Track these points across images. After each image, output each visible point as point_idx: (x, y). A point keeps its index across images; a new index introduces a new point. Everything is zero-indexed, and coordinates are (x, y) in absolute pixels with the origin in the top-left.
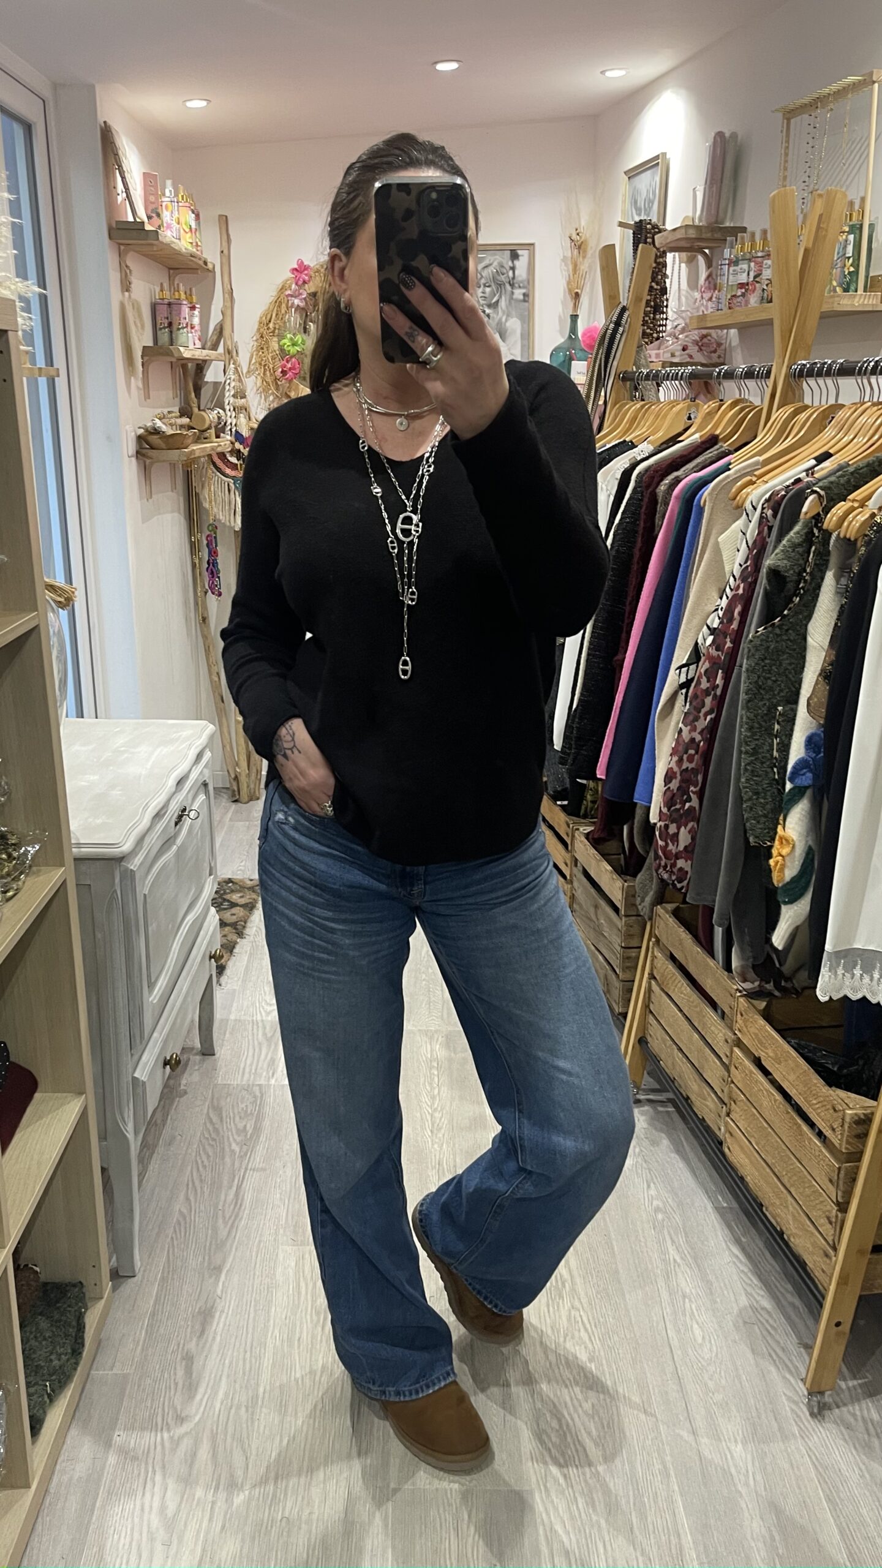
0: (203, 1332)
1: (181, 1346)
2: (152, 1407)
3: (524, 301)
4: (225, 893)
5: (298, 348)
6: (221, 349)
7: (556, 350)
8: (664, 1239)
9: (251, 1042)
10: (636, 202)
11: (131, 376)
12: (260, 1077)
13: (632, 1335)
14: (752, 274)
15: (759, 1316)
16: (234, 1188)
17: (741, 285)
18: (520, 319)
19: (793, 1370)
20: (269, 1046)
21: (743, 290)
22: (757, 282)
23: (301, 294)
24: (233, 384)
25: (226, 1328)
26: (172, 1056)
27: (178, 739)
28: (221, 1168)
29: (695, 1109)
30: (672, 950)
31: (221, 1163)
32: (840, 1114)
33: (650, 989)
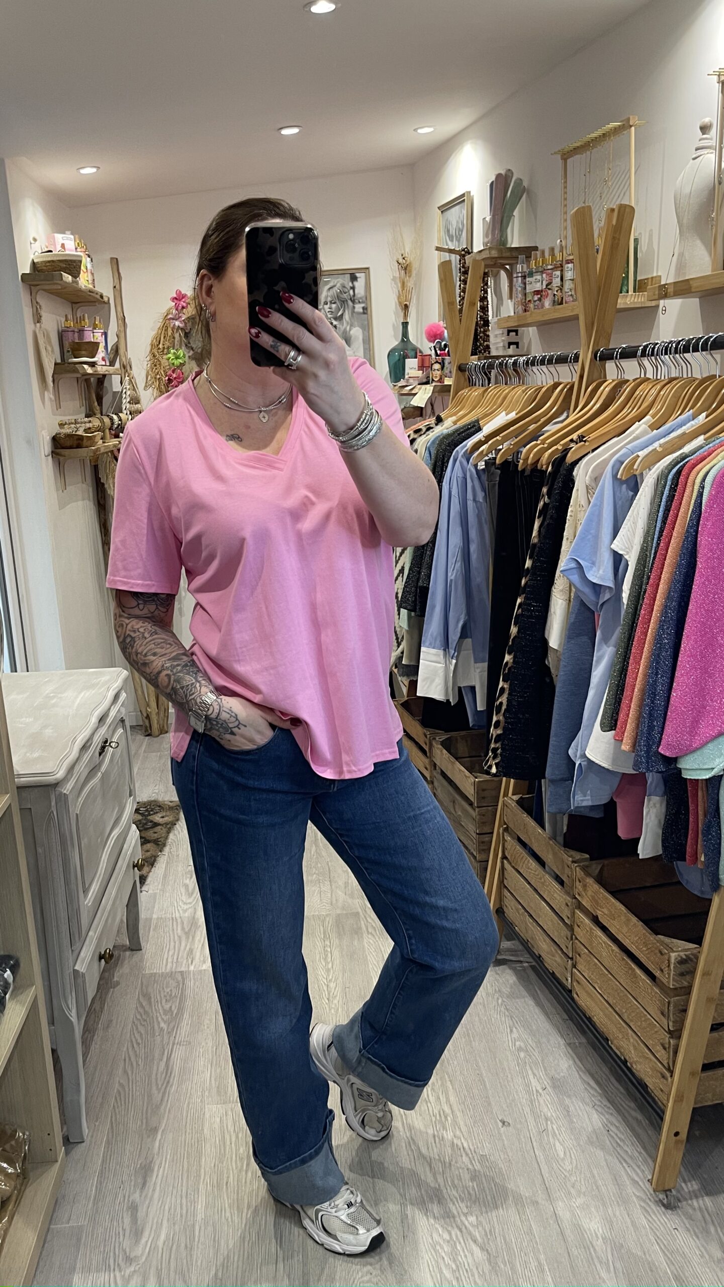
0: (144, 1184)
1: (127, 1198)
2: (104, 1251)
3: (364, 313)
5: (181, 360)
6: (118, 364)
7: (392, 351)
8: (528, 1074)
9: (172, 936)
10: (448, 231)
11: (45, 390)
12: (181, 965)
13: (506, 1156)
14: (545, 283)
15: (610, 1131)
16: (165, 1059)
17: (537, 292)
18: (361, 328)
19: (642, 1177)
21: (539, 296)
22: (549, 289)
23: (180, 317)
24: (128, 393)
25: (164, 1179)
26: (105, 951)
27: (98, 683)
28: (153, 1043)
29: (546, 965)
30: (518, 833)
31: (152, 1040)
32: (666, 957)
33: (502, 867)
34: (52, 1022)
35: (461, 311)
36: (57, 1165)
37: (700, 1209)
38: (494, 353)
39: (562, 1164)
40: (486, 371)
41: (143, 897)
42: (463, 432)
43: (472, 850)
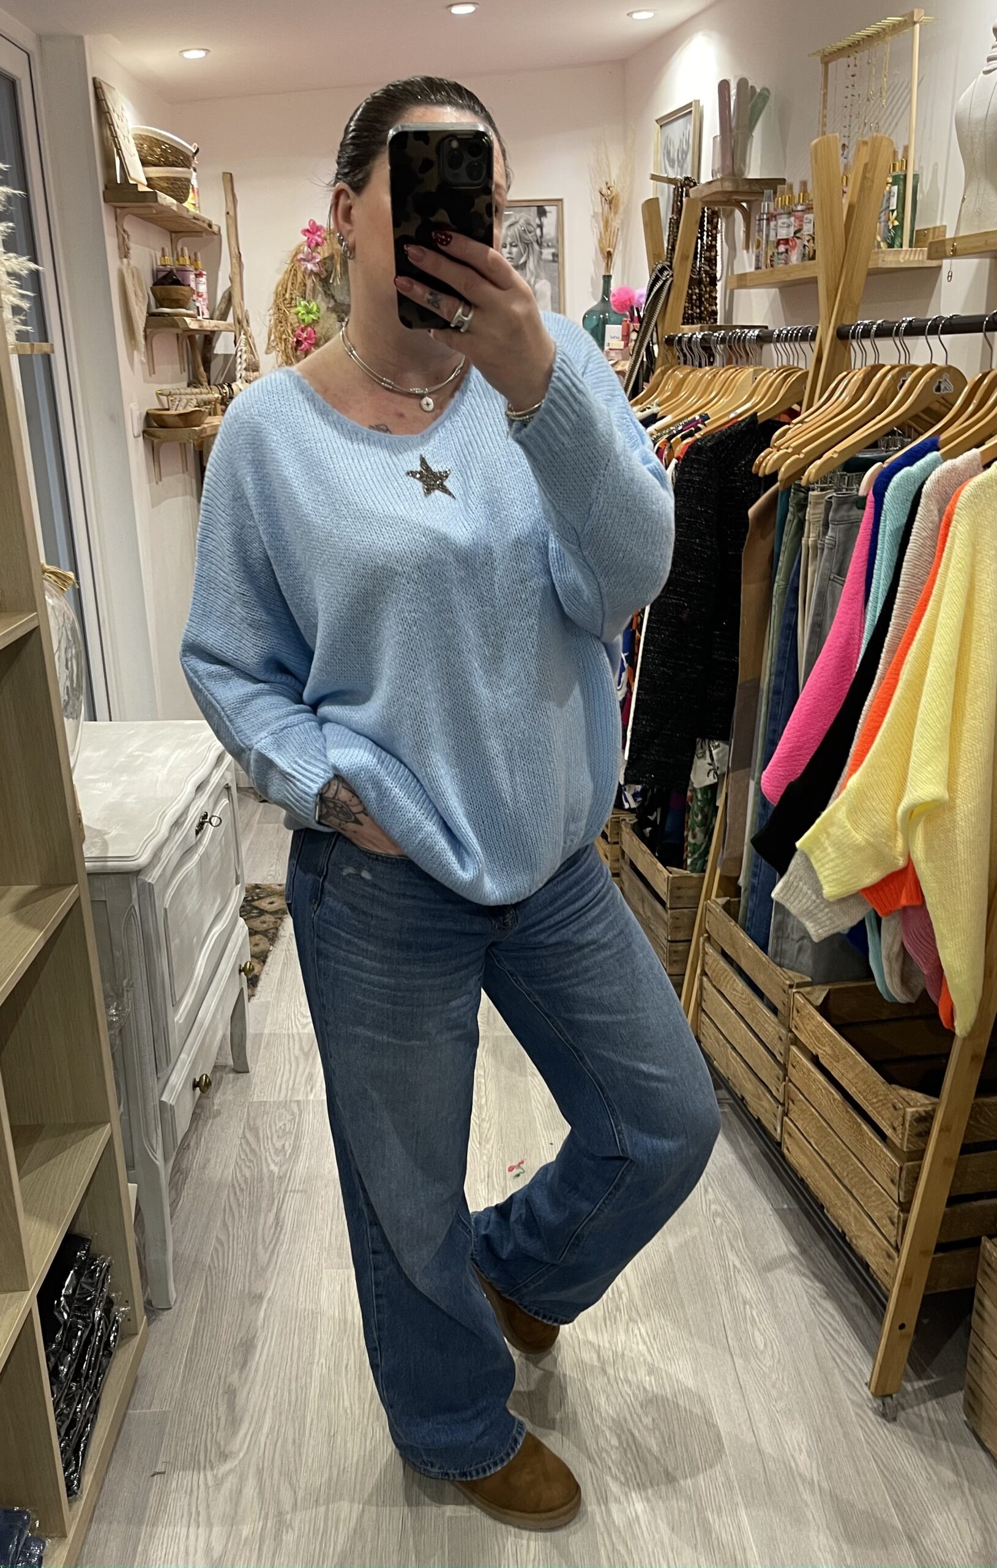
0: (244, 1365)
1: (222, 1380)
2: (193, 1444)
3: (554, 261)
4: (253, 900)
5: (313, 317)
6: (230, 319)
7: (590, 313)
8: (723, 1245)
9: (287, 1057)
10: (669, 153)
11: (134, 351)
12: (298, 1093)
13: (692, 1346)
14: (792, 230)
15: (821, 1318)
16: (274, 1210)
17: (784, 241)
18: (549, 281)
19: (858, 1375)
20: (307, 1059)
22: (798, 238)
23: (314, 258)
24: (245, 357)
25: (269, 1360)
26: (201, 1078)
27: (196, 742)
28: (259, 1190)
29: (751, 1109)
30: (722, 944)
31: (259, 1185)
32: (902, 1113)
33: (701, 987)
34: (131, 1164)
36: (139, 1336)
37: (929, 1418)
39: (761, 1358)
41: (251, 1008)
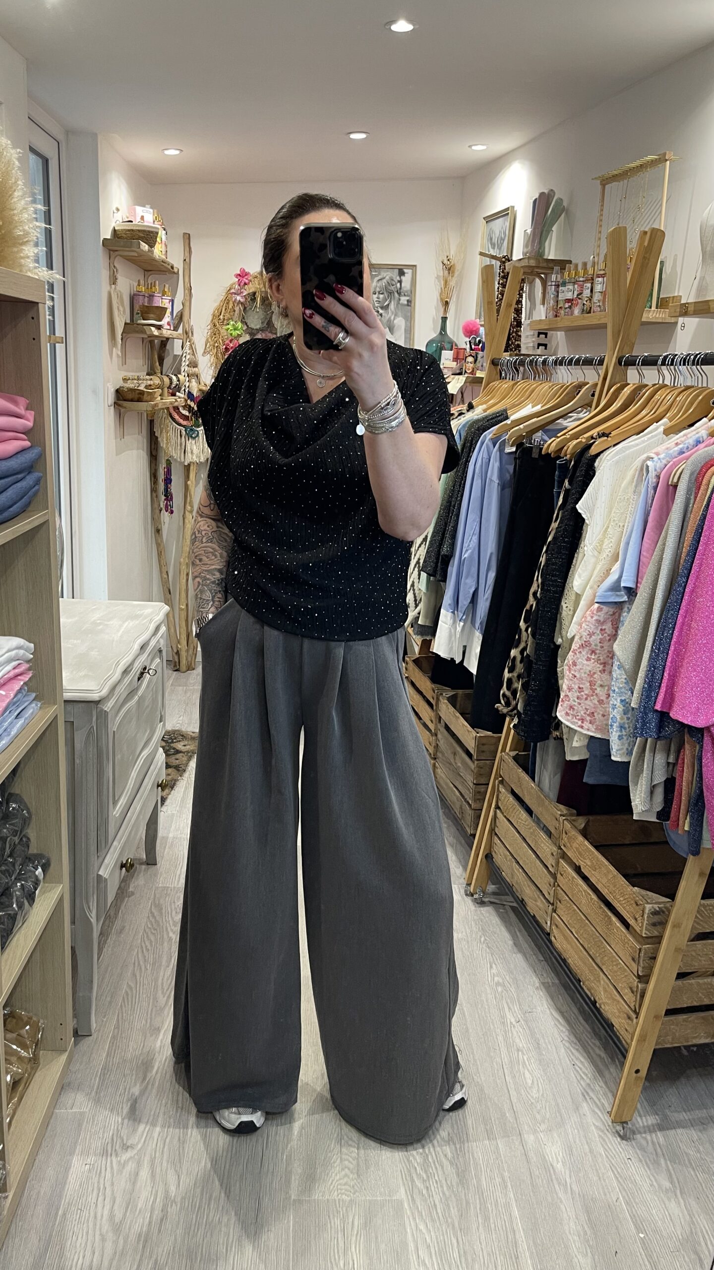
0: (145, 1076)
1: (127, 1090)
2: (103, 1138)
3: (408, 305)
4: (172, 742)
5: (238, 332)
6: (181, 330)
8: (503, 1006)
10: (491, 239)
11: (113, 347)
14: (576, 293)
15: (574, 1065)
17: (568, 301)
18: (404, 318)
21: (570, 304)
22: (580, 299)
23: (242, 292)
24: (188, 357)
26: (127, 860)
27: (141, 615)
28: (161, 951)
29: (528, 908)
30: (512, 786)
31: (161, 947)
32: (641, 907)
33: (495, 817)
34: (73, 922)
35: (498, 311)
36: (66, 1054)
37: (653, 1142)
38: (523, 351)
39: (530, 1091)
40: (516, 367)
41: (162, 817)
42: (492, 419)
43: (468, 799)
